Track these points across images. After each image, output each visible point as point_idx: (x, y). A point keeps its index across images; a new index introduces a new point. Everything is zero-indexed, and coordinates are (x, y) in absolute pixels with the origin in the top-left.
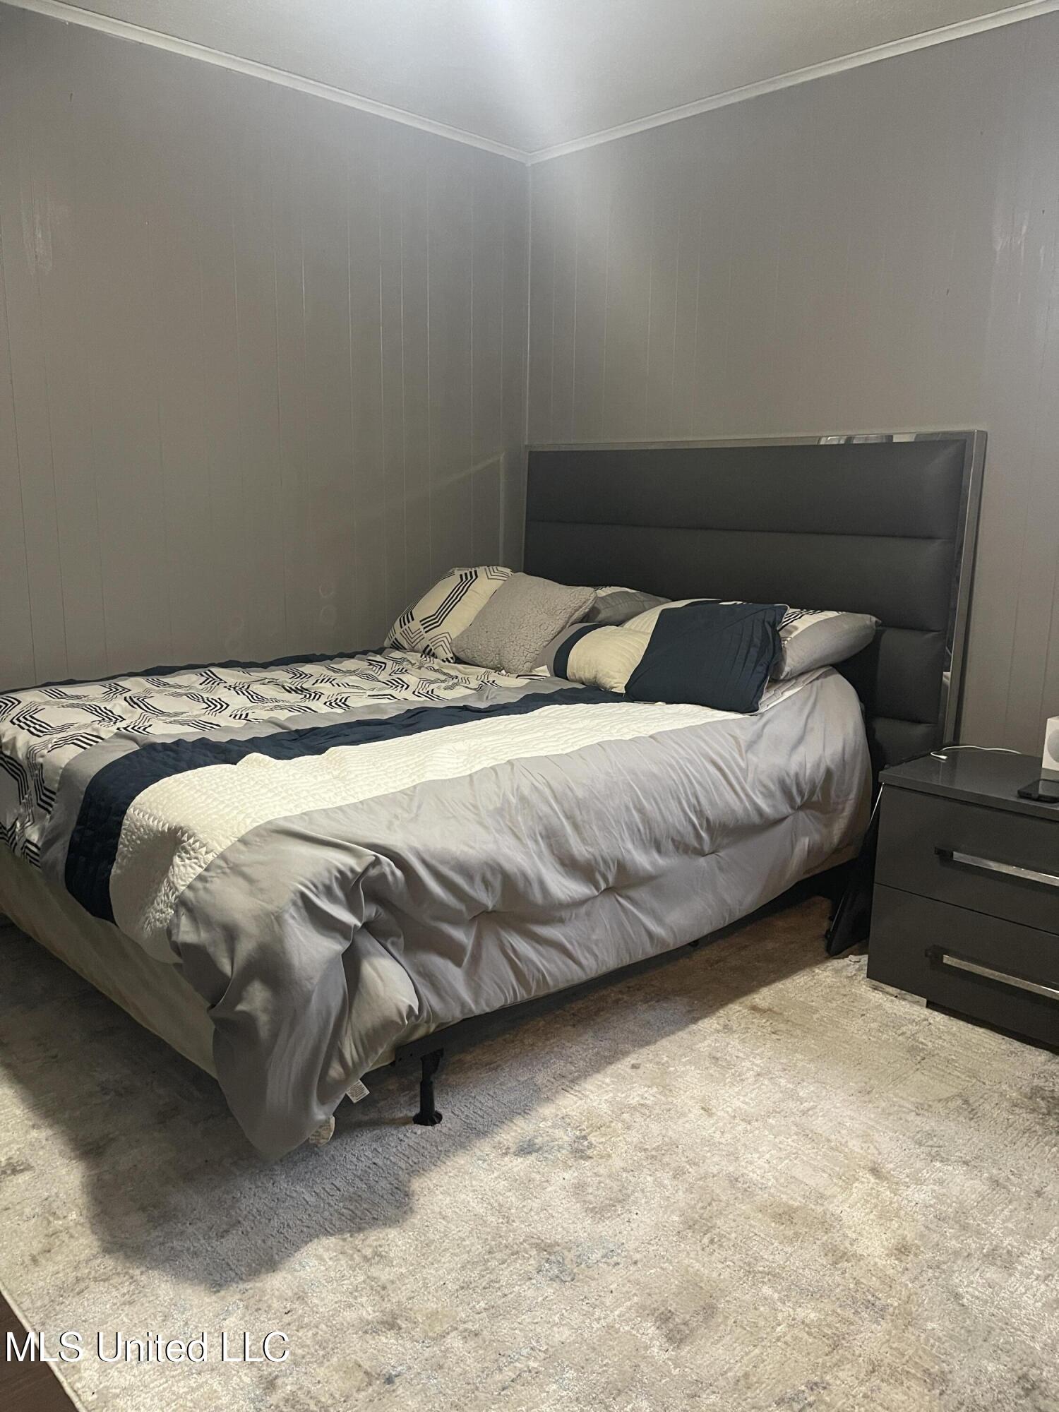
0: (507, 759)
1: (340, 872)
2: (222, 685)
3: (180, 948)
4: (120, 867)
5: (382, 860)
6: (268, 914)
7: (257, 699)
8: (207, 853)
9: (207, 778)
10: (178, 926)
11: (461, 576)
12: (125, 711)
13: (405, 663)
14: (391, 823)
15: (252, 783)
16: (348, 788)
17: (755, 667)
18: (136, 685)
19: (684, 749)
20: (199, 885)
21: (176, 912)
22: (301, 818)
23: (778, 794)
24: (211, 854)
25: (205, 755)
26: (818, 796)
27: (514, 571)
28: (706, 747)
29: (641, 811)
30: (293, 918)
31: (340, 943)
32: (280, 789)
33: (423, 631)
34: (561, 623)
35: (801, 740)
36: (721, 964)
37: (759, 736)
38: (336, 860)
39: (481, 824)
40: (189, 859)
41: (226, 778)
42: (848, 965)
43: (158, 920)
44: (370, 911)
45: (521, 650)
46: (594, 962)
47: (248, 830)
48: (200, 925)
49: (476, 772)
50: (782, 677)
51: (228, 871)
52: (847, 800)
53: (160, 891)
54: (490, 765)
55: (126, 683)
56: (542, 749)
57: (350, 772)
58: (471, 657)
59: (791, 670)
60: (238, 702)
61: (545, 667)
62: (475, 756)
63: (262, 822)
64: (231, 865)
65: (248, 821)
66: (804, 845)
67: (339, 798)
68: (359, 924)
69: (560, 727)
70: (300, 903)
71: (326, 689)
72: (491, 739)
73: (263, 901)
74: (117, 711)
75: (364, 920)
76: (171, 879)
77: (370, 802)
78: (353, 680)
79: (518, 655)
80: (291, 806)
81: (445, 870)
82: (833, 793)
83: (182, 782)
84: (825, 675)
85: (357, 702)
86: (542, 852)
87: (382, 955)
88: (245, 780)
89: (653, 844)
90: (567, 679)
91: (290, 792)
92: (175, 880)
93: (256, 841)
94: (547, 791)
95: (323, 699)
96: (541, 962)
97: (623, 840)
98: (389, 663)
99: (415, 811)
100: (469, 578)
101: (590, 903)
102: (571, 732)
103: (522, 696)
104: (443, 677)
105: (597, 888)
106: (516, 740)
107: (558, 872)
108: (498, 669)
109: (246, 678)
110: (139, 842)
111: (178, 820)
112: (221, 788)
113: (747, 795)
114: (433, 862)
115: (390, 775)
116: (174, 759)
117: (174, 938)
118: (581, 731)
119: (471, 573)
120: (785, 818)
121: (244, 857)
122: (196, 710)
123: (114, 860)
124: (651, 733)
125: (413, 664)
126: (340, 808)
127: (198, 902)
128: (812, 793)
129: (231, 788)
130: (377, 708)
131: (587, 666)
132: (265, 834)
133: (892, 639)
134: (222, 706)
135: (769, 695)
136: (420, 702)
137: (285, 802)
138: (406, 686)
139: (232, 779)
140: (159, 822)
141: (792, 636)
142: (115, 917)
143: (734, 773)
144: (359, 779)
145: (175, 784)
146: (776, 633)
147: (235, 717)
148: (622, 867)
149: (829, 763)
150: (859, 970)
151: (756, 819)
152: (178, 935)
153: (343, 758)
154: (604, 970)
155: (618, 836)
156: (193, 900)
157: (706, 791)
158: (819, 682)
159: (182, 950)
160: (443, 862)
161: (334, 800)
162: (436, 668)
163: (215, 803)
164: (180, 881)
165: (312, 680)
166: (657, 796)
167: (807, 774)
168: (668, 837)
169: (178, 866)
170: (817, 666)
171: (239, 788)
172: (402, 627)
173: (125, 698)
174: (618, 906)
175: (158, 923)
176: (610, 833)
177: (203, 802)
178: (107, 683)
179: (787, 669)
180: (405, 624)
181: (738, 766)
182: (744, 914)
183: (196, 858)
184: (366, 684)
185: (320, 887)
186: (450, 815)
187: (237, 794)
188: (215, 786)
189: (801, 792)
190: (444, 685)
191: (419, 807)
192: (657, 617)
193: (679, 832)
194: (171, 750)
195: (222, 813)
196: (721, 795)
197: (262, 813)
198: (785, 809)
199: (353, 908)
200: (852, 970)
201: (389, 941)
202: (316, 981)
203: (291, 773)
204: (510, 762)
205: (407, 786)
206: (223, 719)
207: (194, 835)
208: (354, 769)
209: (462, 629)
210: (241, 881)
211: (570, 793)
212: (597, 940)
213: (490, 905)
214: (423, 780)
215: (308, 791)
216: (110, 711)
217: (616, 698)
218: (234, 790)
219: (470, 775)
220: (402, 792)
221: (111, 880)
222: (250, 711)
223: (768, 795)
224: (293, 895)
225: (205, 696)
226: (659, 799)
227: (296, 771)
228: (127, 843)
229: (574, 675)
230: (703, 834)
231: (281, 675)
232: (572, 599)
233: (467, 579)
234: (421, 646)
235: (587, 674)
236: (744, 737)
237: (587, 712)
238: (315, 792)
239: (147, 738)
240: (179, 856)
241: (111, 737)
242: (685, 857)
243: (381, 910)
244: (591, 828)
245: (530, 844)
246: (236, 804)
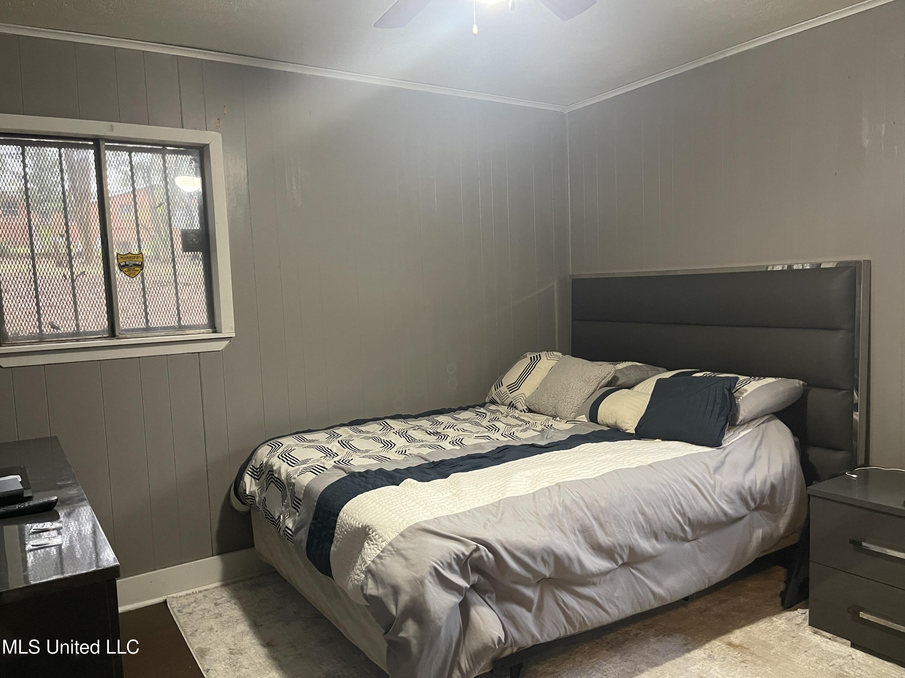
0: (557, 482)
1: (456, 555)
2: (392, 431)
3: (368, 596)
4: (336, 547)
5: (481, 548)
6: (416, 579)
7: (410, 440)
8: (382, 542)
9: (382, 495)
10: (367, 585)
11: (531, 358)
12: (339, 450)
13: (498, 413)
14: (485, 524)
15: (407, 498)
16: (461, 501)
17: (718, 418)
18: (344, 432)
19: (672, 473)
20: (378, 561)
21: (366, 576)
22: (435, 522)
23: (738, 502)
24: (384, 542)
25: (382, 480)
26: (767, 502)
27: (564, 354)
28: (685, 471)
29: (643, 514)
30: (430, 582)
31: (457, 597)
32: (422, 503)
33: (509, 393)
34: (594, 387)
35: (752, 465)
36: (707, 612)
37: (723, 463)
38: (453, 547)
39: (540, 524)
40: (373, 545)
41: (393, 495)
42: (798, 616)
43: (356, 580)
44: (474, 578)
45: (569, 405)
46: (617, 611)
47: (405, 528)
48: (379, 585)
49: (537, 491)
50: (737, 423)
51: (393, 552)
52: (787, 504)
53: (357, 562)
54: (546, 486)
55: (339, 431)
56: (578, 475)
57: (462, 491)
58: (538, 409)
59: (744, 418)
60: (400, 442)
61: (584, 416)
62: (536, 480)
63: (412, 524)
64: (395, 549)
65: (405, 523)
66: (759, 534)
67: (455, 509)
68: (468, 586)
69: (591, 459)
70: (434, 574)
71: (450, 432)
72: (547, 468)
73: (413, 571)
74: (334, 450)
75: (471, 583)
76: (363, 556)
77: (473, 510)
78: (466, 426)
79: (567, 409)
80: (429, 513)
81: (518, 554)
82: (777, 500)
83: (369, 498)
84: (769, 420)
85: (469, 441)
86: (579, 541)
87: (483, 605)
88: (403, 497)
89: (652, 534)
90: (597, 423)
91: (428, 505)
92: (365, 557)
93: (409, 535)
94: (582, 503)
95: (449, 439)
96: (582, 611)
97: (632, 533)
98: (488, 414)
99: (500, 517)
100: (536, 359)
101: (613, 572)
102: (597, 463)
103: (568, 436)
104: (520, 423)
105: (616, 562)
106: (563, 468)
107: (590, 553)
108: (554, 417)
109: (406, 426)
110: (346, 533)
111: (367, 521)
112: (390, 502)
113: (716, 503)
114: (511, 549)
115: (485, 493)
116: (365, 482)
117: (365, 592)
118: (604, 462)
119: (537, 356)
120: (744, 517)
121: (402, 545)
122: (377, 448)
123: (333, 542)
124: (649, 463)
125: (502, 414)
126: (456, 515)
127: (377, 570)
128: (762, 499)
129: (395, 502)
130: (479, 446)
131: (610, 416)
132: (414, 531)
133: (815, 394)
134: (392, 445)
135: (729, 435)
136: (505, 441)
137: (425, 511)
138: (498, 429)
139: (396, 495)
140: (356, 522)
141: (744, 396)
142: (333, 575)
143: (706, 488)
144: (468, 496)
145: (365, 499)
146: (731, 394)
147: (399, 453)
148: (632, 550)
149: (773, 480)
150: (804, 619)
151: (723, 518)
152: (367, 591)
153: (459, 482)
154: (623, 616)
155: (628, 530)
156: (375, 570)
157: (688, 501)
158: (764, 425)
159: (370, 598)
160: (518, 549)
161: (453, 510)
162: (517, 416)
163: (387, 511)
164: (368, 558)
165: (443, 426)
166: (654, 504)
167: (758, 486)
168: (662, 530)
169: (367, 549)
170: (762, 414)
171: (400, 502)
172: (496, 390)
173: (339, 441)
174: (631, 574)
175: (356, 582)
176: (623, 528)
177: (380, 511)
178: (329, 431)
179: (741, 418)
180: (498, 388)
181: (709, 483)
182: (719, 580)
183: (377, 545)
184: (474, 429)
185: (445, 564)
186: (521, 519)
187: (399, 505)
188: (387, 500)
189: (754, 500)
190: (520, 428)
191: (502, 514)
192: (655, 383)
193: (669, 527)
194: (363, 476)
195: (390, 517)
196: (697, 503)
197: (413, 518)
198: (743, 511)
199: (465, 576)
200: (799, 620)
201: (487, 595)
202: (444, 619)
203: (429, 492)
204: (558, 484)
205: (496, 501)
206: (392, 454)
207: (375, 531)
208: (465, 489)
209: (532, 391)
210: (401, 559)
211: (596, 503)
212: (618, 597)
213: (548, 575)
214: (505, 497)
215: (438, 504)
216: (330, 450)
217: (628, 437)
218: (397, 503)
219: (533, 493)
220: (492, 504)
221: (331, 555)
222: (407, 449)
223: (731, 502)
224: (429, 569)
225: (382, 438)
226: (655, 506)
227: (431, 491)
228: (339, 533)
229: (603, 421)
230: (687, 528)
231: (425, 423)
232: (600, 372)
233: (534, 360)
234: (508, 402)
235: (610, 421)
236: (712, 464)
237: (609, 448)
238: (442, 504)
239: (350, 468)
240: (367, 543)
241: (331, 468)
242: (676, 543)
243: (481, 578)
244: (611, 525)
245: (572, 536)
246: (398, 512)
